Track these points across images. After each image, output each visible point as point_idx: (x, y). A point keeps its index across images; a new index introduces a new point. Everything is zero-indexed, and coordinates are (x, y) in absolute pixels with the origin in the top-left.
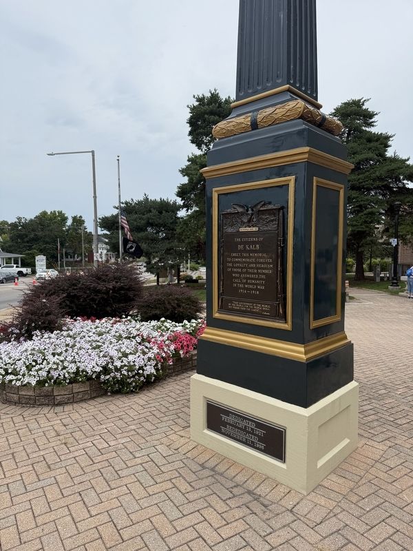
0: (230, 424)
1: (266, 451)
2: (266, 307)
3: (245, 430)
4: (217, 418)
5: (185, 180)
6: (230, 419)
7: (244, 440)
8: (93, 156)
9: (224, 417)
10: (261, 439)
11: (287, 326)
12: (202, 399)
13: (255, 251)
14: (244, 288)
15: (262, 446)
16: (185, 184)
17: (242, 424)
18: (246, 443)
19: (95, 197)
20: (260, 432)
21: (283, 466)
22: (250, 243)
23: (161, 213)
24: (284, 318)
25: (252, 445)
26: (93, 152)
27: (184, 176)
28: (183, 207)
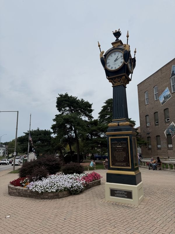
0: (117, 193)
1: (128, 198)
2: (125, 164)
3: (122, 194)
4: (113, 193)
5: (55, 123)
6: (118, 192)
8: (18, 113)
9: (116, 192)
10: (126, 195)
11: (130, 168)
12: (109, 188)
13: (121, 151)
14: (119, 160)
15: (126, 197)
16: (55, 124)
17: (121, 193)
18: (122, 197)
19: (17, 129)
20: (126, 193)
21: (132, 200)
22: (120, 149)
23: (45, 135)
24: (129, 166)
25: (124, 197)
26: (18, 112)
27: (54, 121)
28: (53, 133)
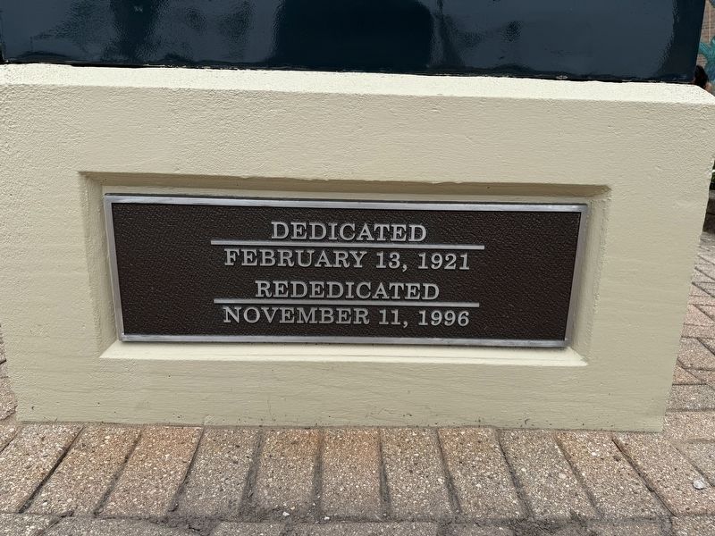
0: (273, 273)
3: (370, 272)
7: (362, 317)
9: (233, 248)
10: (452, 285)
17: (347, 248)
18: (374, 329)
20: (454, 255)
25: (412, 327)
